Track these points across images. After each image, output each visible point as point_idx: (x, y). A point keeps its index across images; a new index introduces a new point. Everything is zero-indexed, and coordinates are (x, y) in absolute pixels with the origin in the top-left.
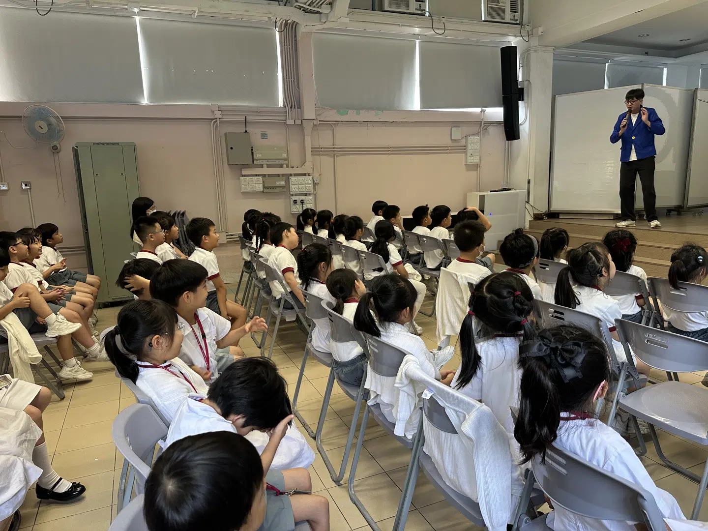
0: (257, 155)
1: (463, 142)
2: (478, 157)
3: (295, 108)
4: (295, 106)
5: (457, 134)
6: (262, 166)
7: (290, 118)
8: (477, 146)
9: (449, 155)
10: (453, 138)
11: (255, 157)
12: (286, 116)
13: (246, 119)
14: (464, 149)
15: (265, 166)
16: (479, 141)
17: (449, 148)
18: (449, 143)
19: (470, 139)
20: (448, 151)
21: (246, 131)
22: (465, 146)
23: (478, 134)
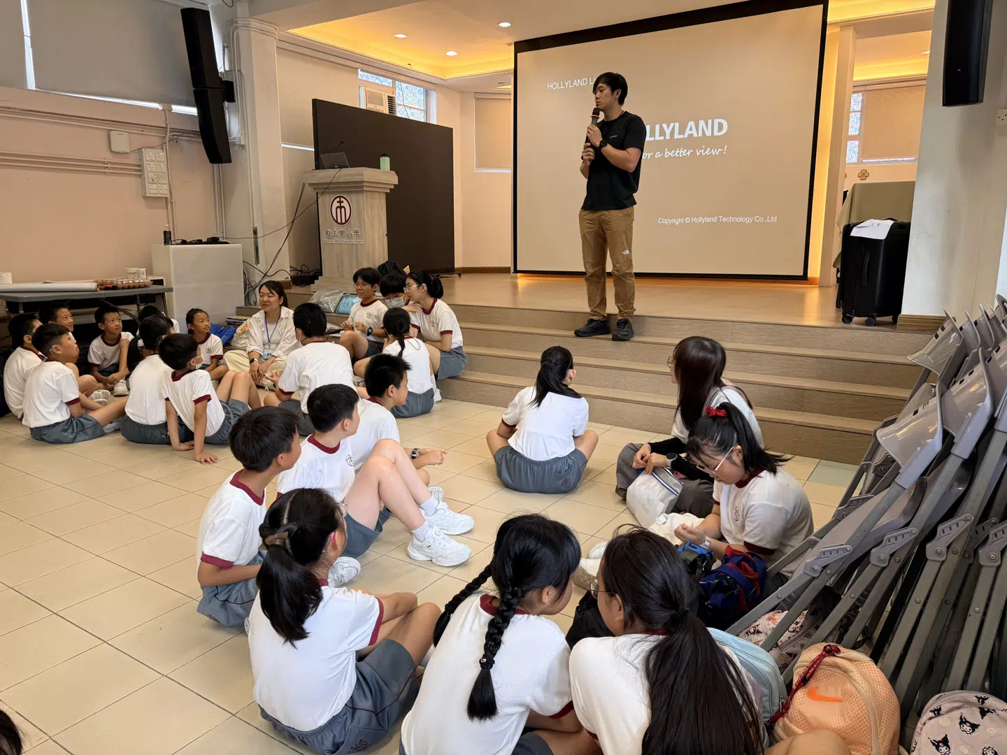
1: (133, 159)
5: (122, 141)
8: (161, 168)
10: (113, 150)
14: (139, 170)
16: (163, 160)
17: (109, 165)
18: (109, 157)
19: (149, 155)
20: (107, 170)
22: (139, 166)
23: (162, 147)
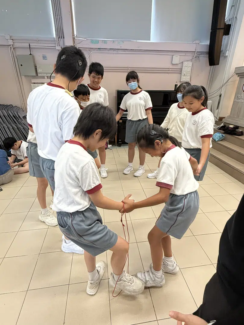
0: (39, 71)
1: (179, 67)
2: (189, 77)
3: (61, 38)
4: (61, 36)
5: (177, 59)
6: (43, 77)
7: (58, 45)
8: (189, 69)
9: (170, 74)
10: (173, 63)
11: (38, 72)
12: (56, 44)
13: (30, 46)
14: (180, 71)
15: (46, 77)
16: (191, 65)
17: (170, 70)
18: (171, 67)
19: (185, 64)
20: (169, 72)
21: (31, 54)
22: (181, 69)
23: (191, 60)
